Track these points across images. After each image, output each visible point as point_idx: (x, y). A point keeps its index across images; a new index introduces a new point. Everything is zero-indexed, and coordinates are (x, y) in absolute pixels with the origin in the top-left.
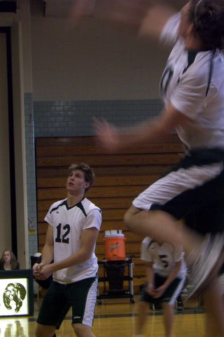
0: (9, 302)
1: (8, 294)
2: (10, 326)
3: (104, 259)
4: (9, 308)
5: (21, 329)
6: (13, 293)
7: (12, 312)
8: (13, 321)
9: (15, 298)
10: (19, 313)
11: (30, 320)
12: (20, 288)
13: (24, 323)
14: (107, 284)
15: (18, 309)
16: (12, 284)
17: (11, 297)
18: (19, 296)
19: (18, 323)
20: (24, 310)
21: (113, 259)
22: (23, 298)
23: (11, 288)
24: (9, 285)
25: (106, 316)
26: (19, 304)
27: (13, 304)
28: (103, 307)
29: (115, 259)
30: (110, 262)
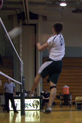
0: (34, 106)
1: (34, 103)
2: (34, 113)
3: (62, 94)
4: (34, 107)
5: (38, 114)
6: (35, 103)
7: (35, 109)
8: (35, 111)
9: (36, 105)
10: (37, 109)
11: (40, 111)
12: (38, 102)
13: (39, 112)
14: (63, 101)
15: (37, 108)
16: (35, 101)
17: (35, 104)
18: (37, 104)
19: (37, 112)
20: (39, 108)
21: (65, 94)
22: (38, 105)
23: (35, 102)
24: (34, 101)
25: (62, 111)
26: (37, 107)
27: (35, 106)
28: (62, 108)
29: (66, 94)
30: (64, 95)
